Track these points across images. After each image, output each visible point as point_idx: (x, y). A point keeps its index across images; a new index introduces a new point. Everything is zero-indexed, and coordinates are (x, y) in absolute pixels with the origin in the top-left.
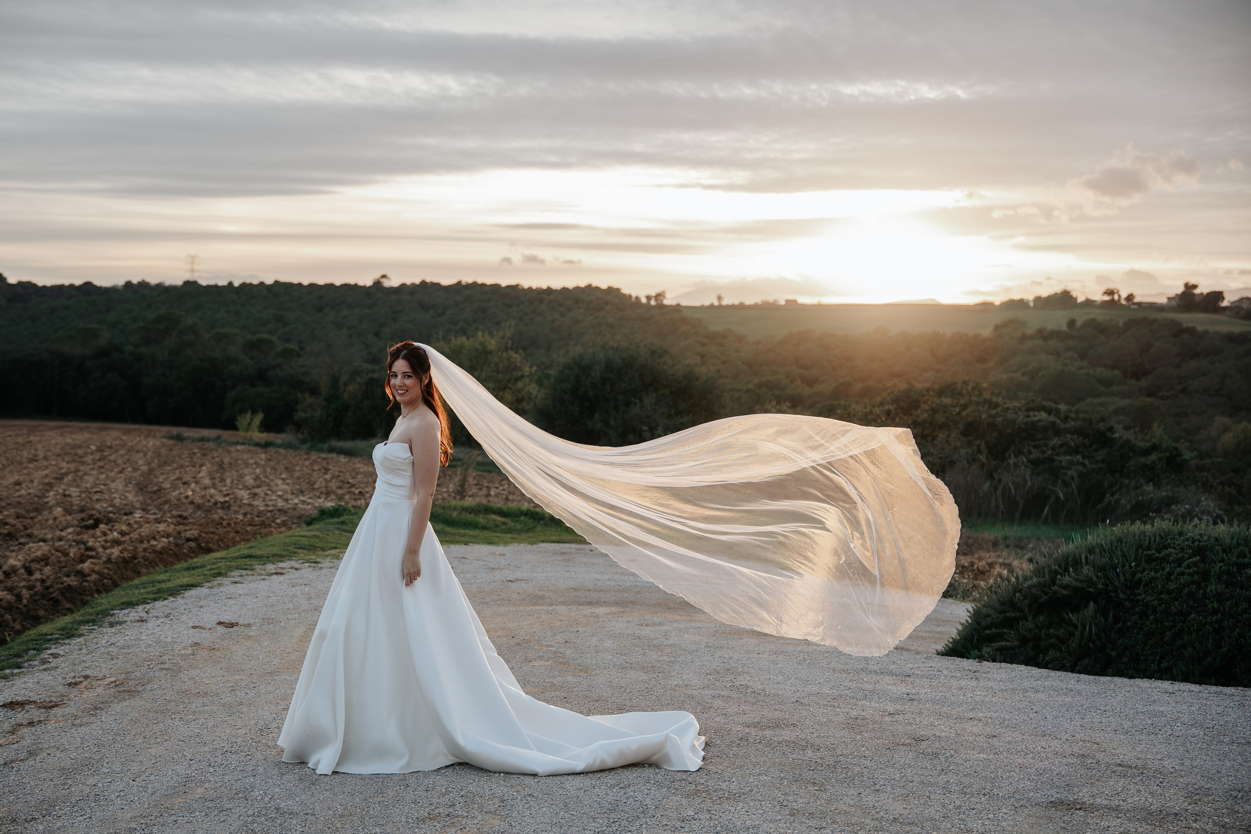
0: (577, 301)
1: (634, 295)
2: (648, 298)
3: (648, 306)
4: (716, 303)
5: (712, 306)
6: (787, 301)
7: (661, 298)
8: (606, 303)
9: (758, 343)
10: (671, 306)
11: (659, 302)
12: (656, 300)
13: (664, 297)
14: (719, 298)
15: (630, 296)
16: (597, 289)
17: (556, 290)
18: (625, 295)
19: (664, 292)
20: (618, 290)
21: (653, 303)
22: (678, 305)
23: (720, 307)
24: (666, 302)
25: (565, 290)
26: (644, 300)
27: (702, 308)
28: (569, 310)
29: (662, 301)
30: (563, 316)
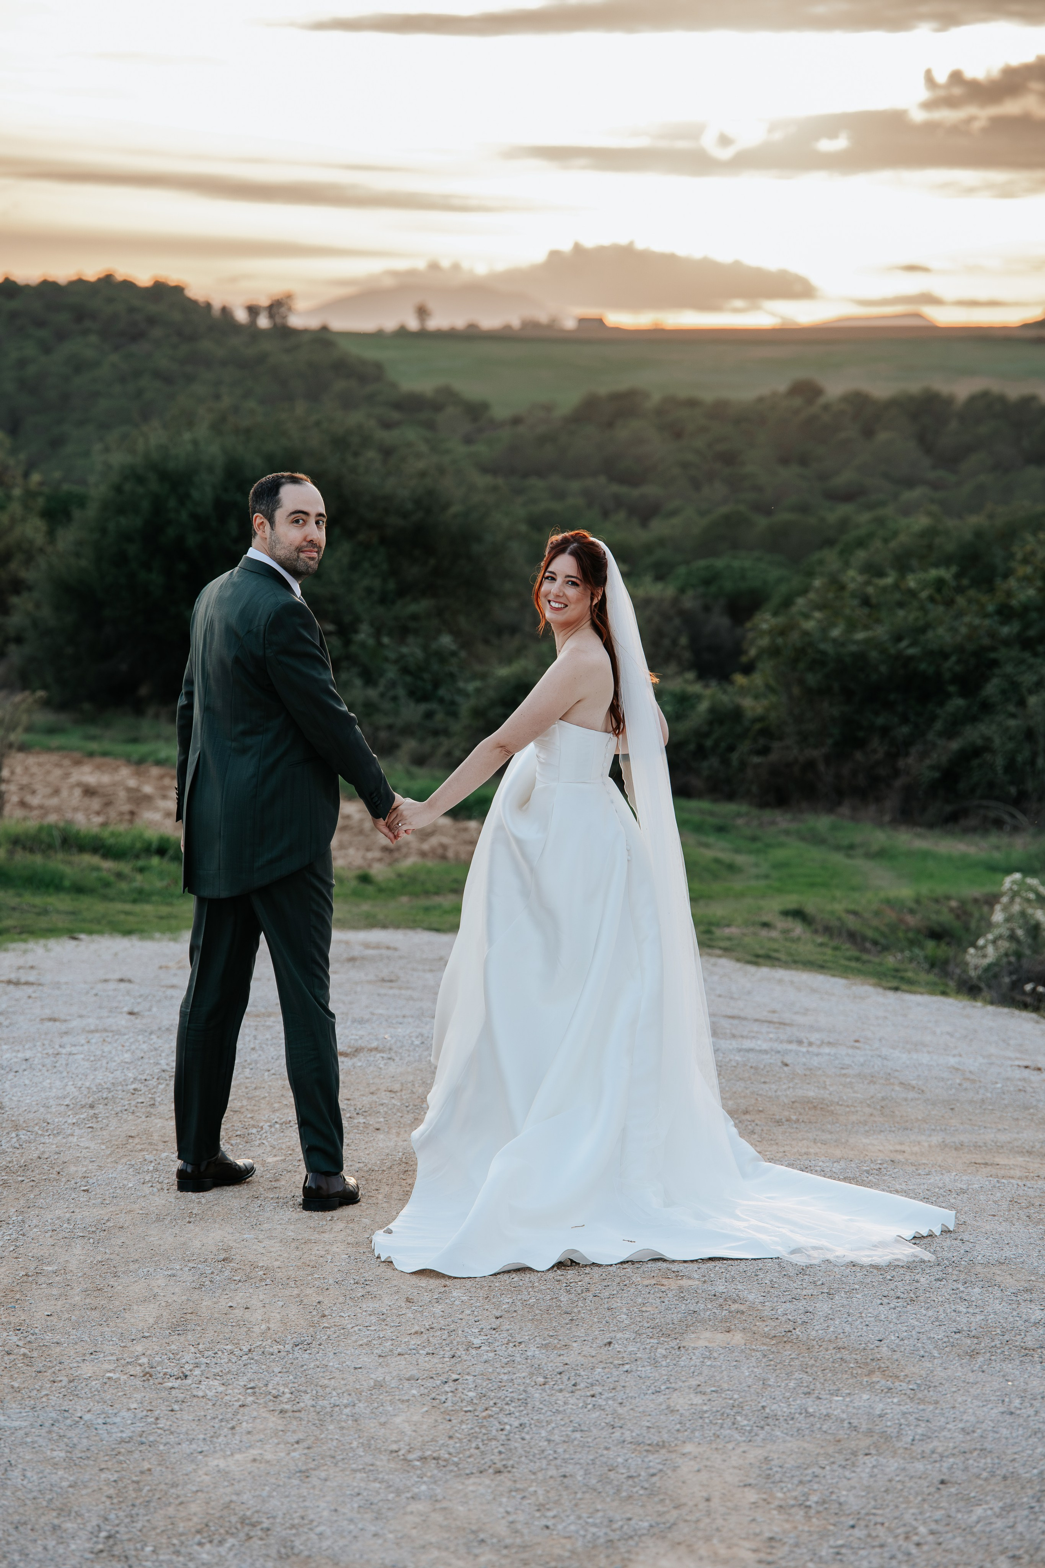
0: (81, 314)
1: (217, 304)
2: (253, 311)
3: (251, 332)
4: (413, 324)
5: (402, 333)
6: (582, 321)
7: (283, 310)
8: (152, 321)
9: (516, 421)
10: (305, 331)
11: (278, 320)
12: (271, 316)
13: (290, 309)
14: (422, 312)
15: (208, 306)
16: (128, 285)
17: (27, 287)
18: (194, 303)
19: (289, 296)
20: (178, 290)
21: (263, 322)
22: (324, 329)
23: (423, 335)
24: (296, 321)
25: (48, 288)
26: (241, 316)
27: (378, 336)
28: (61, 336)
29: (285, 317)
30: (47, 349)
